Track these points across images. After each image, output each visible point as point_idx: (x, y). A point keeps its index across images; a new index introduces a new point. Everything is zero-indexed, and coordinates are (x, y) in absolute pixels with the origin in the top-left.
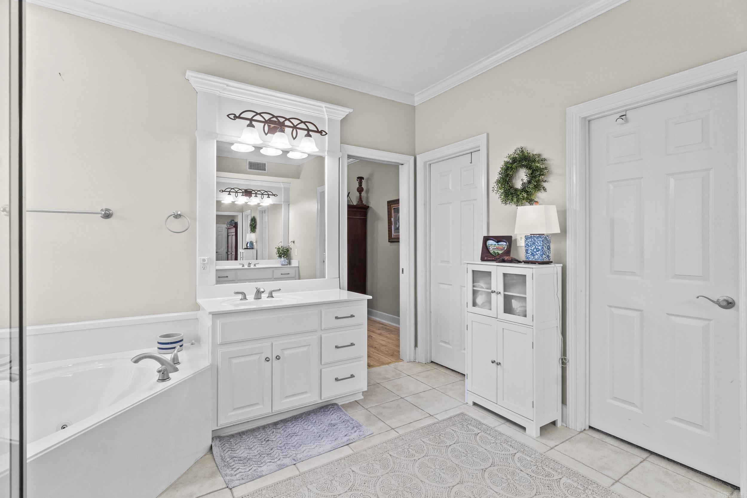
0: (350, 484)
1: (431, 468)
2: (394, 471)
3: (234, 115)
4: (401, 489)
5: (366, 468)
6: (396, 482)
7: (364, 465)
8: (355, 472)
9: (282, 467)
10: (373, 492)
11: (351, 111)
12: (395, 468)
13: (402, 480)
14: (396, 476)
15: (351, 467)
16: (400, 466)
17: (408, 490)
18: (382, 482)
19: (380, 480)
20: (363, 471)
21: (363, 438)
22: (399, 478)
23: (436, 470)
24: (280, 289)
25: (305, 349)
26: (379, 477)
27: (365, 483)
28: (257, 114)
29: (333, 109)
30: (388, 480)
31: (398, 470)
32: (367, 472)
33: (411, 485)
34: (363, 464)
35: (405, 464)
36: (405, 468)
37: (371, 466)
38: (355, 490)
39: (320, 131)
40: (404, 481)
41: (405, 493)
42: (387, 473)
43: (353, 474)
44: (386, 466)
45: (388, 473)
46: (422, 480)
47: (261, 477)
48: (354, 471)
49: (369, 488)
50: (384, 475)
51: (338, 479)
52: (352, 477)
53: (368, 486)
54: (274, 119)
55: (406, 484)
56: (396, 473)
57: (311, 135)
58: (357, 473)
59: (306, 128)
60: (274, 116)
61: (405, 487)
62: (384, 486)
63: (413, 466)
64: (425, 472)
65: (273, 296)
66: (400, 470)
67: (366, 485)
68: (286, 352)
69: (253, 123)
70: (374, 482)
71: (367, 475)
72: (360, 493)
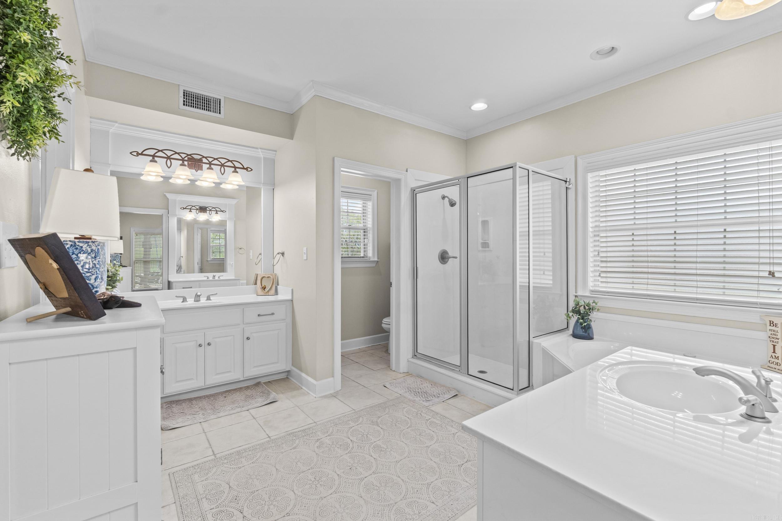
0: (430, 489)
1: (347, 513)
2: (389, 506)
4: (382, 488)
5: (421, 508)
6: (387, 495)
7: (423, 511)
8: (430, 502)
10: (407, 484)
12: (388, 510)
13: (381, 497)
14: (387, 500)
15: (437, 507)
16: (382, 512)
17: (375, 488)
18: (400, 493)
19: (403, 495)
20: (423, 503)
22: (384, 499)
23: (343, 511)
26: (405, 498)
27: (417, 491)
30: (395, 496)
31: (385, 507)
32: (418, 503)
33: (373, 492)
34: (425, 513)
35: (377, 516)
36: (376, 510)
37: (416, 511)
38: (424, 484)
40: (379, 495)
41: (379, 485)
42: (397, 503)
43: (431, 499)
44: (398, 512)
45: (395, 503)
46: (361, 498)
48: (432, 503)
49: (412, 487)
50: (399, 501)
51: (445, 493)
52: (431, 496)
53: (413, 489)
55: (377, 493)
56: (388, 503)
58: (428, 501)
61: (379, 490)
62: (399, 489)
63: (368, 514)
64: (356, 508)
66: (383, 507)
67: (416, 490)
70: (409, 493)
71: (418, 500)
72: (419, 482)
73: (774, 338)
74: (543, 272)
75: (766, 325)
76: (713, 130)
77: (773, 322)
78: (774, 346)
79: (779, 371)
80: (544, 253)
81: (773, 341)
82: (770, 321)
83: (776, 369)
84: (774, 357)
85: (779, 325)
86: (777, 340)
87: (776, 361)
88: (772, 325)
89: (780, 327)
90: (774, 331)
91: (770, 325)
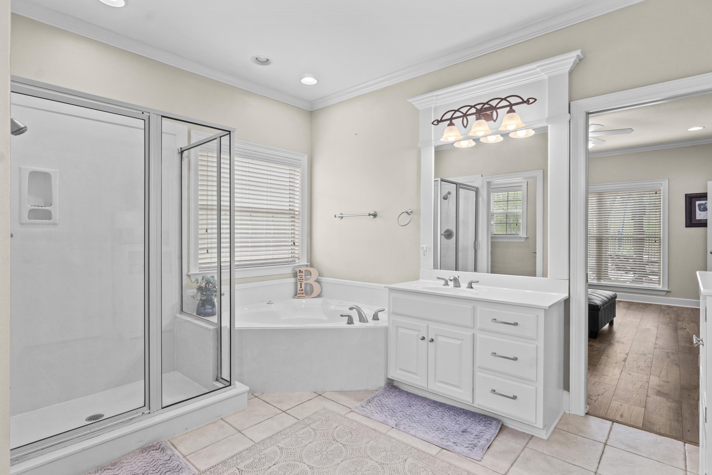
3: (437, 121)
9: (384, 423)
11: (578, 52)
21: (464, 456)
24: (478, 282)
25: (459, 342)
28: (456, 111)
29: (553, 63)
39: (525, 100)
47: (369, 417)
54: (486, 106)
57: (515, 110)
59: (508, 104)
60: (484, 104)
65: (472, 287)
68: (440, 339)
69: (453, 122)
73: (300, 280)
74: (206, 251)
75: (297, 273)
76: (269, 148)
77: (301, 271)
78: (301, 284)
79: (303, 297)
80: (207, 230)
81: (300, 282)
82: (299, 270)
83: (301, 297)
84: (301, 290)
85: (304, 272)
86: (302, 280)
87: (302, 292)
88: (300, 272)
89: (304, 273)
90: (301, 275)
91: (299, 273)
